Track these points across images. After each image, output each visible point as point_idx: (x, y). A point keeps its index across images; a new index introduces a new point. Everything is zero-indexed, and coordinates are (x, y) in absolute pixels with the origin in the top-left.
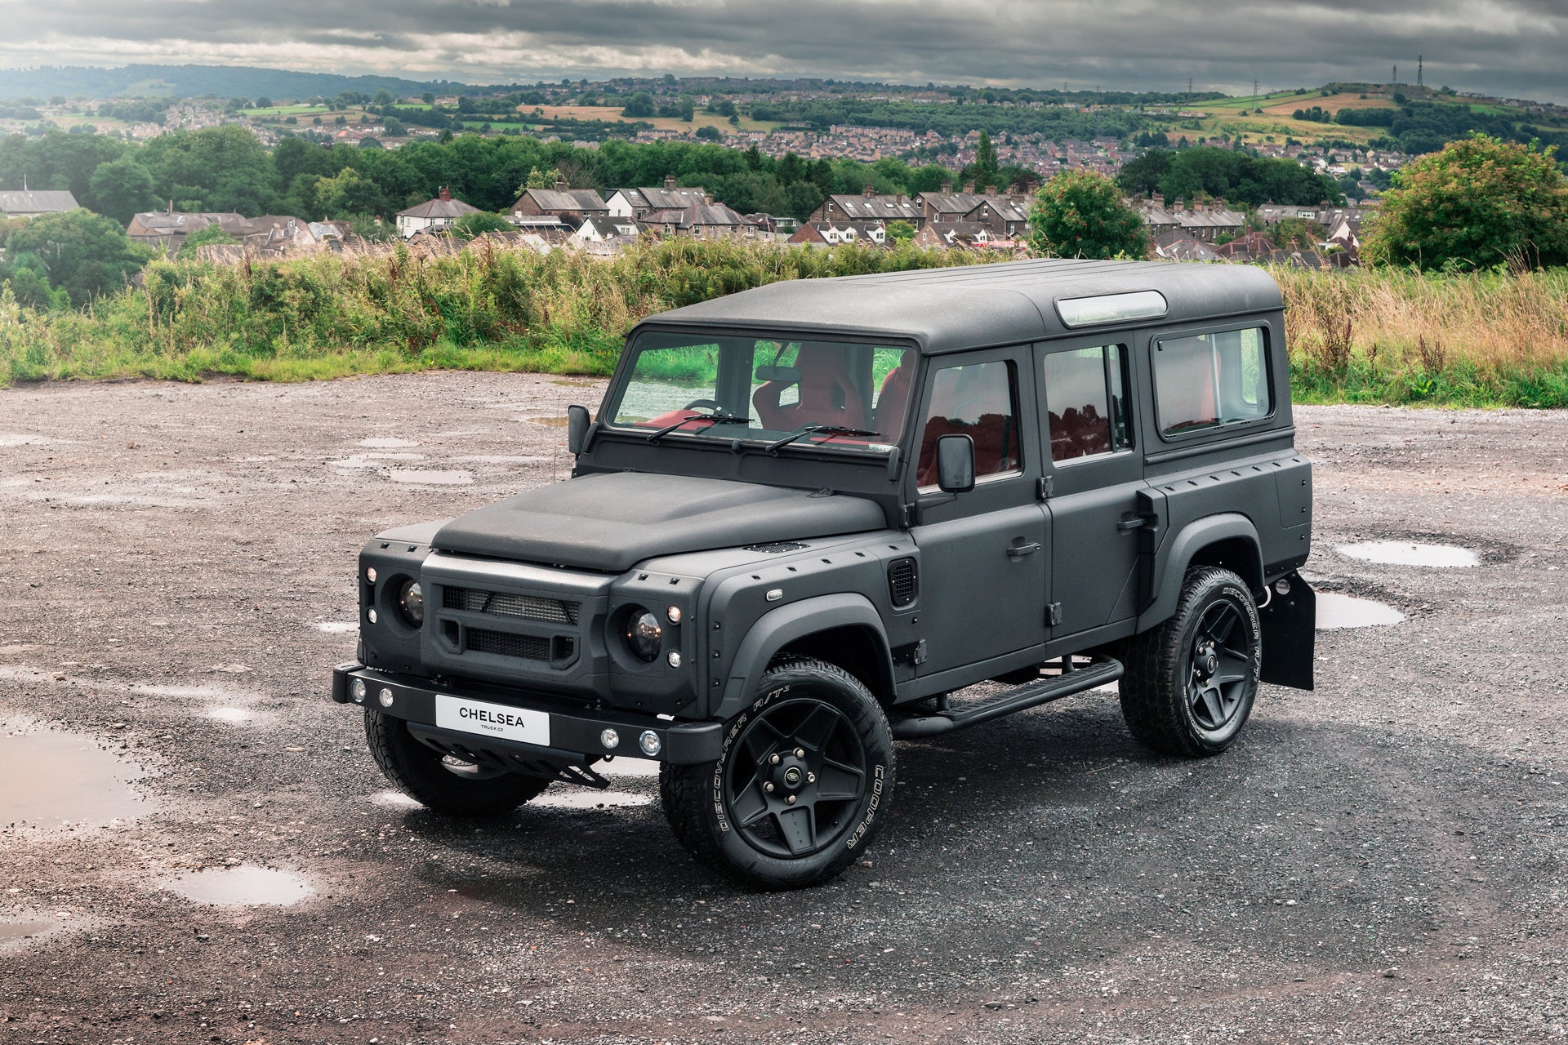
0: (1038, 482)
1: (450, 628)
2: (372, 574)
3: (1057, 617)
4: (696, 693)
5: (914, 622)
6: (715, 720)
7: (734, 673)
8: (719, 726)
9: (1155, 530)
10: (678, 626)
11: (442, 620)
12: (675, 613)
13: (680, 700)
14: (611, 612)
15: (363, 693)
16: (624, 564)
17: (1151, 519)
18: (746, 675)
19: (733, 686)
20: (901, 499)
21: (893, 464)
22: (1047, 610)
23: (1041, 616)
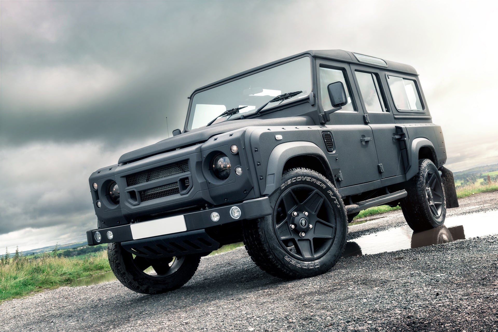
0: (364, 117)
1: (132, 194)
2: (96, 185)
3: (383, 170)
4: (253, 186)
5: (337, 160)
6: (264, 196)
7: (269, 172)
8: (267, 197)
9: (405, 139)
10: (238, 154)
11: (128, 192)
12: (235, 148)
13: (245, 191)
14: (204, 159)
15: (100, 238)
16: (206, 137)
17: (403, 135)
18: (275, 172)
19: (269, 179)
20: (319, 112)
21: (312, 99)
22: (378, 166)
23: (377, 168)
